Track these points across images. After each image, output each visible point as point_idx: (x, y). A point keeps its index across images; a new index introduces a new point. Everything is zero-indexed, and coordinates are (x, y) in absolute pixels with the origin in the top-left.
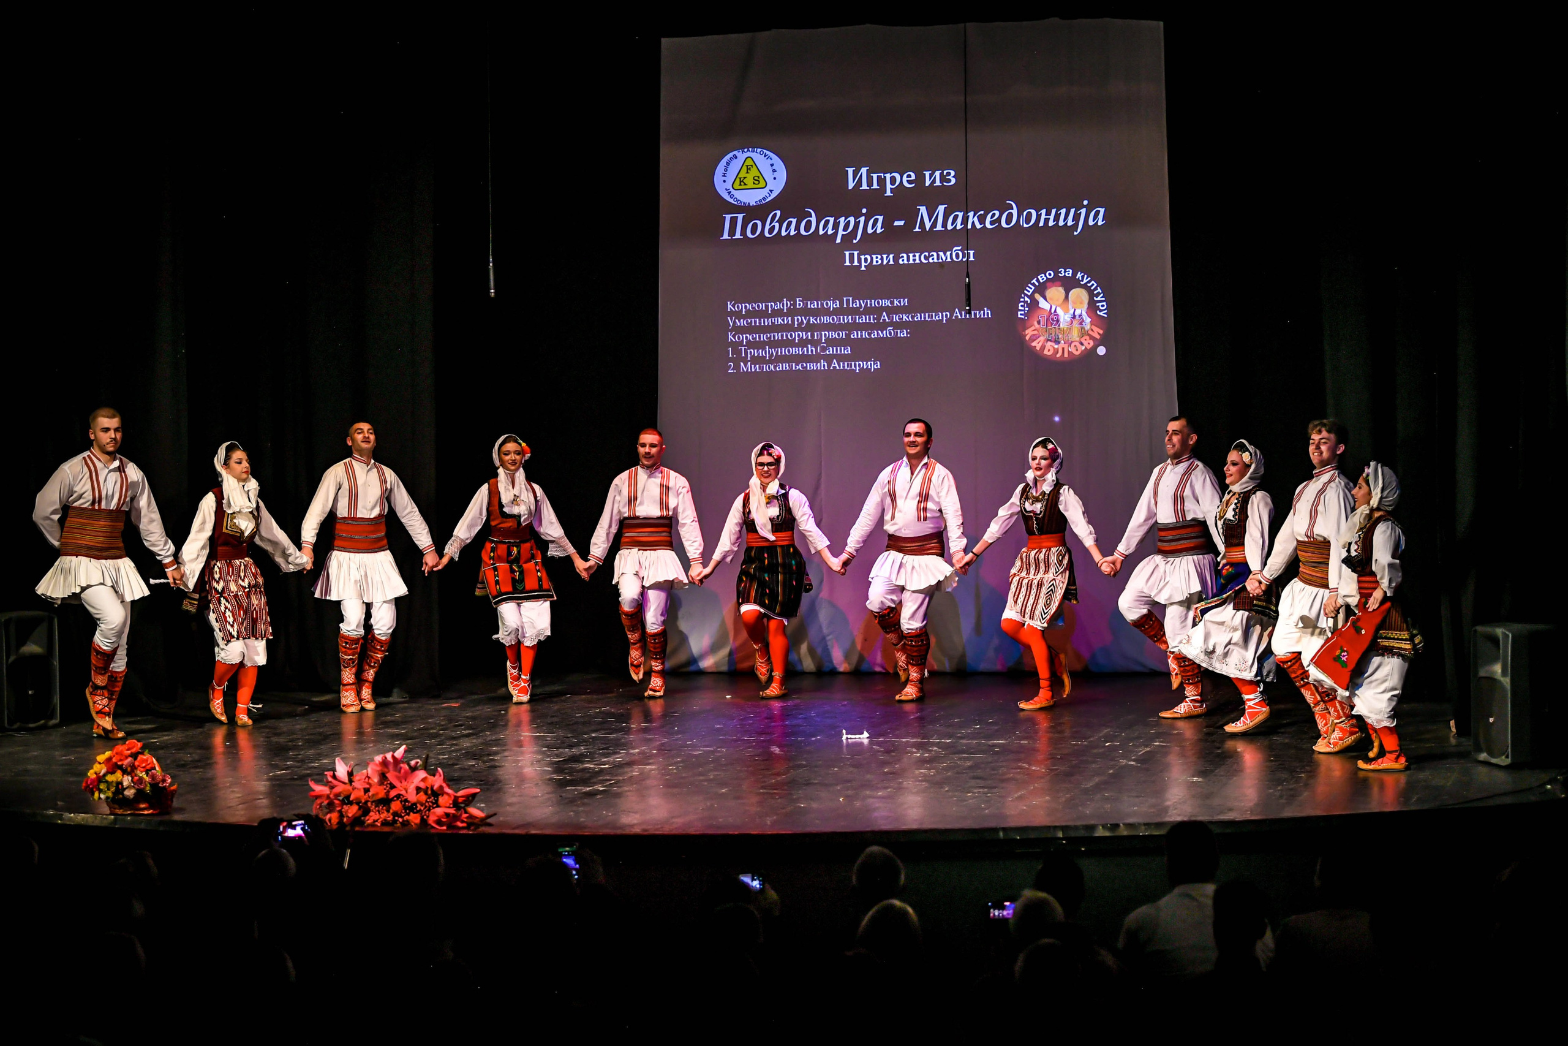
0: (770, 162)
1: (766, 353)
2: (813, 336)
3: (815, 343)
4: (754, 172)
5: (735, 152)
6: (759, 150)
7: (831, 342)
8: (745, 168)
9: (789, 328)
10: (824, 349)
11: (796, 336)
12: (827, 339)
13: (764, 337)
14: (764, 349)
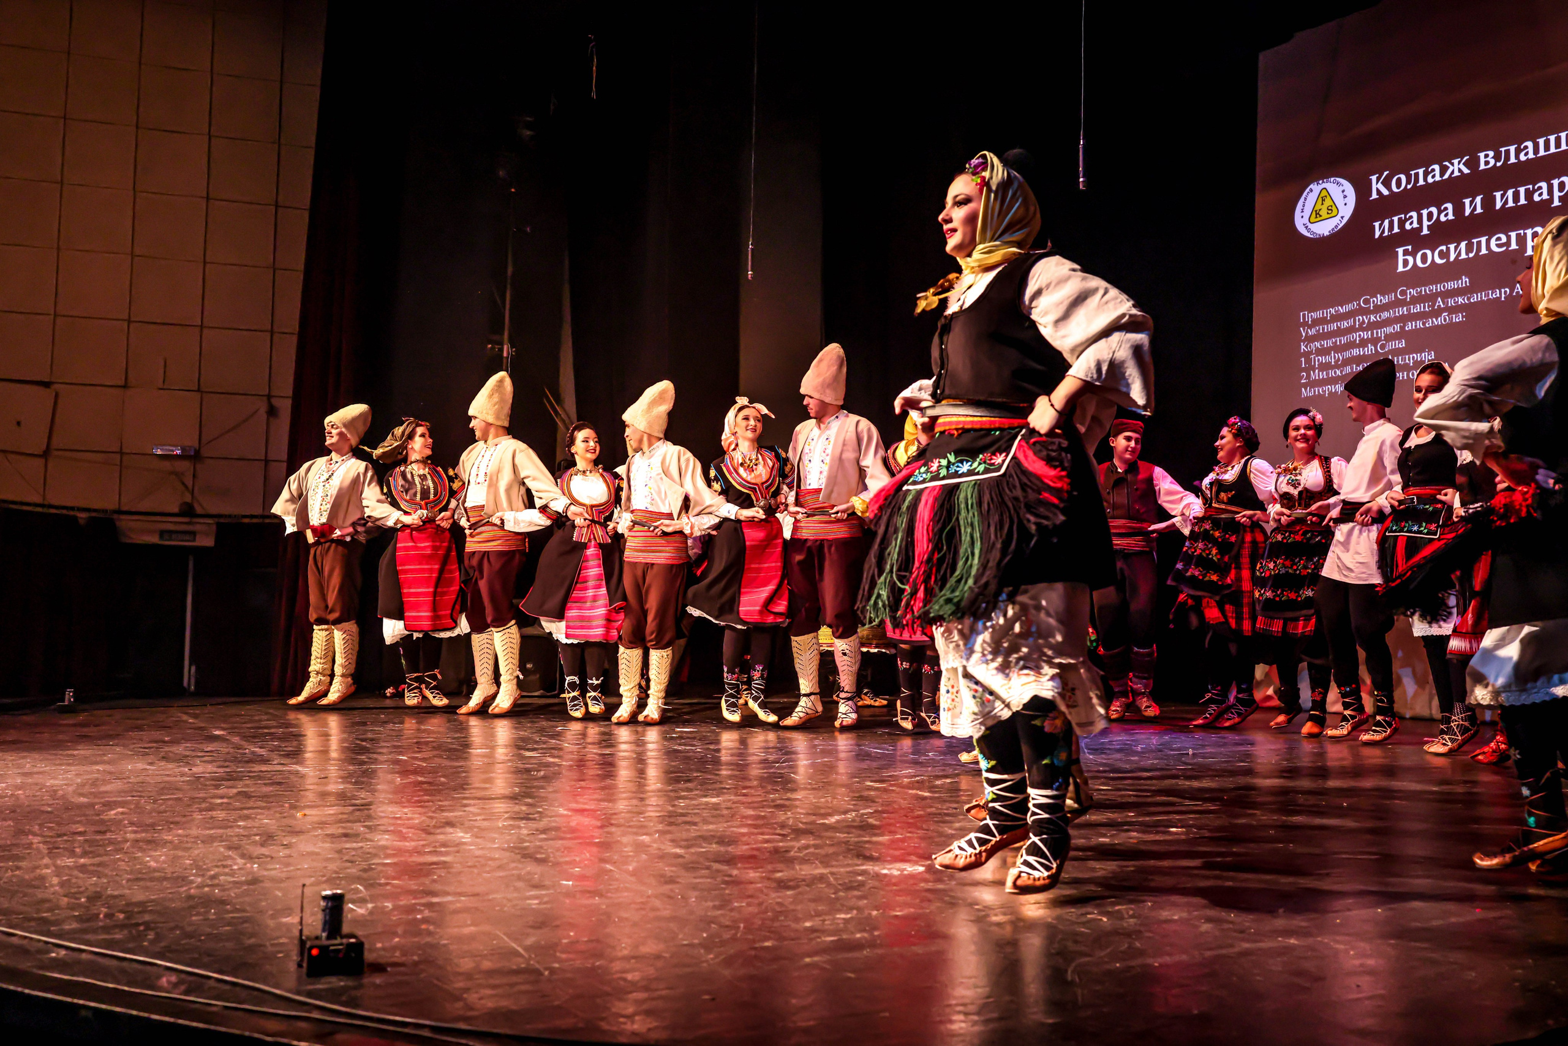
0: (1341, 188)
1: (1331, 359)
2: (1372, 334)
3: (1375, 341)
4: (1328, 202)
5: (1311, 186)
6: (1332, 179)
7: (1389, 337)
8: (1320, 199)
9: (1351, 330)
10: (1383, 347)
11: (1356, 337)
12: (1386, 336)
13: (1329, 343)
14: (1329, 354)
